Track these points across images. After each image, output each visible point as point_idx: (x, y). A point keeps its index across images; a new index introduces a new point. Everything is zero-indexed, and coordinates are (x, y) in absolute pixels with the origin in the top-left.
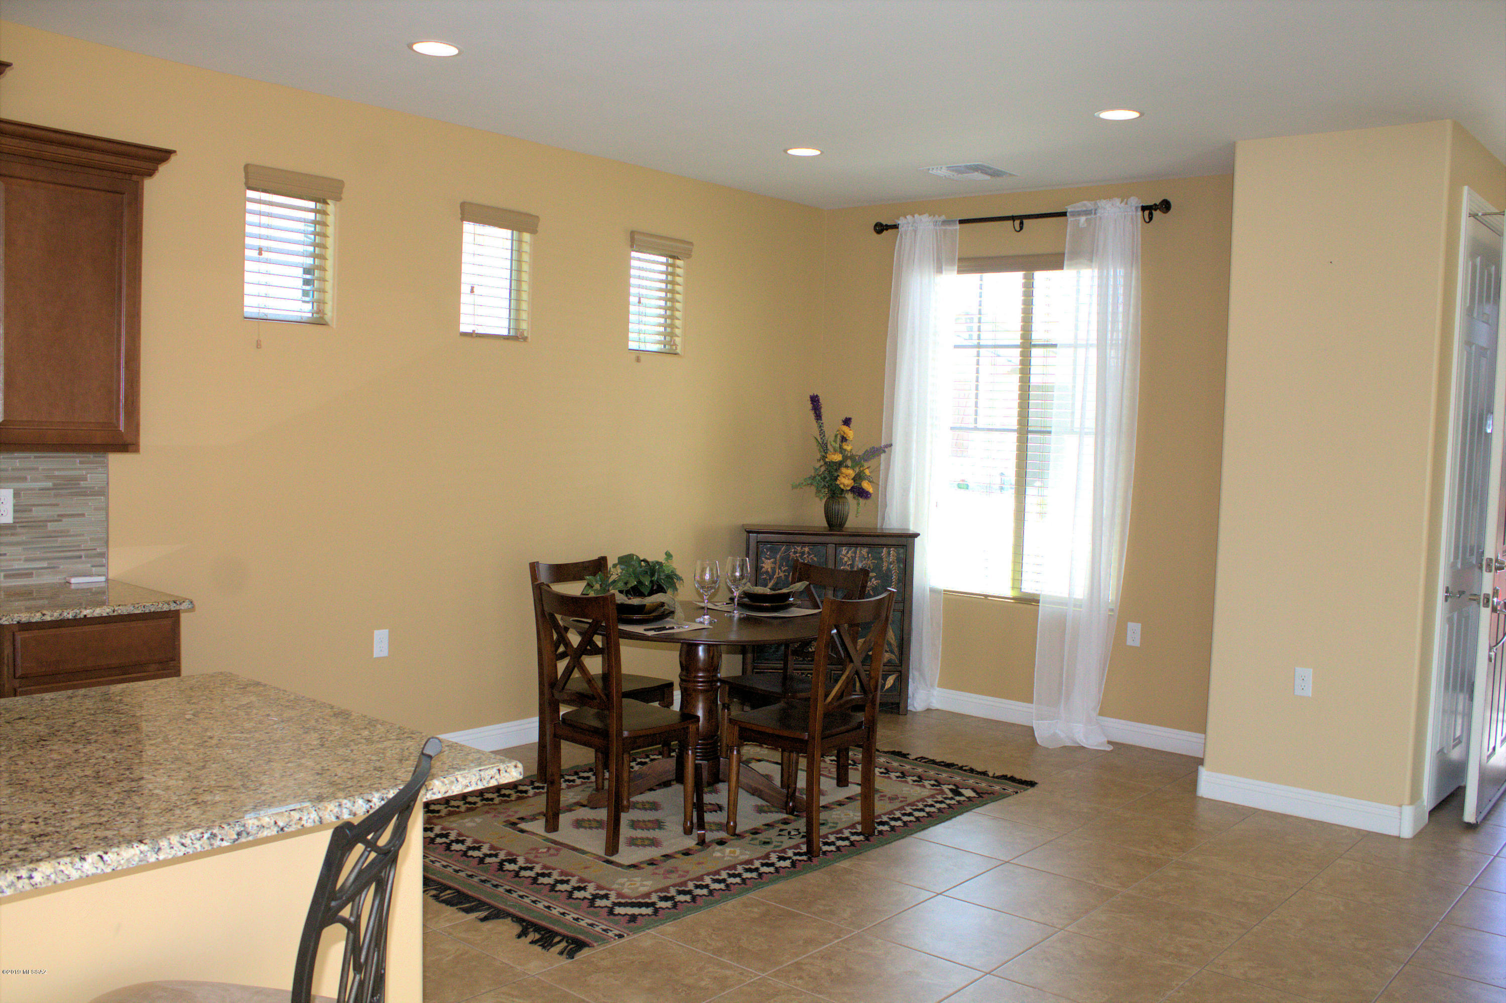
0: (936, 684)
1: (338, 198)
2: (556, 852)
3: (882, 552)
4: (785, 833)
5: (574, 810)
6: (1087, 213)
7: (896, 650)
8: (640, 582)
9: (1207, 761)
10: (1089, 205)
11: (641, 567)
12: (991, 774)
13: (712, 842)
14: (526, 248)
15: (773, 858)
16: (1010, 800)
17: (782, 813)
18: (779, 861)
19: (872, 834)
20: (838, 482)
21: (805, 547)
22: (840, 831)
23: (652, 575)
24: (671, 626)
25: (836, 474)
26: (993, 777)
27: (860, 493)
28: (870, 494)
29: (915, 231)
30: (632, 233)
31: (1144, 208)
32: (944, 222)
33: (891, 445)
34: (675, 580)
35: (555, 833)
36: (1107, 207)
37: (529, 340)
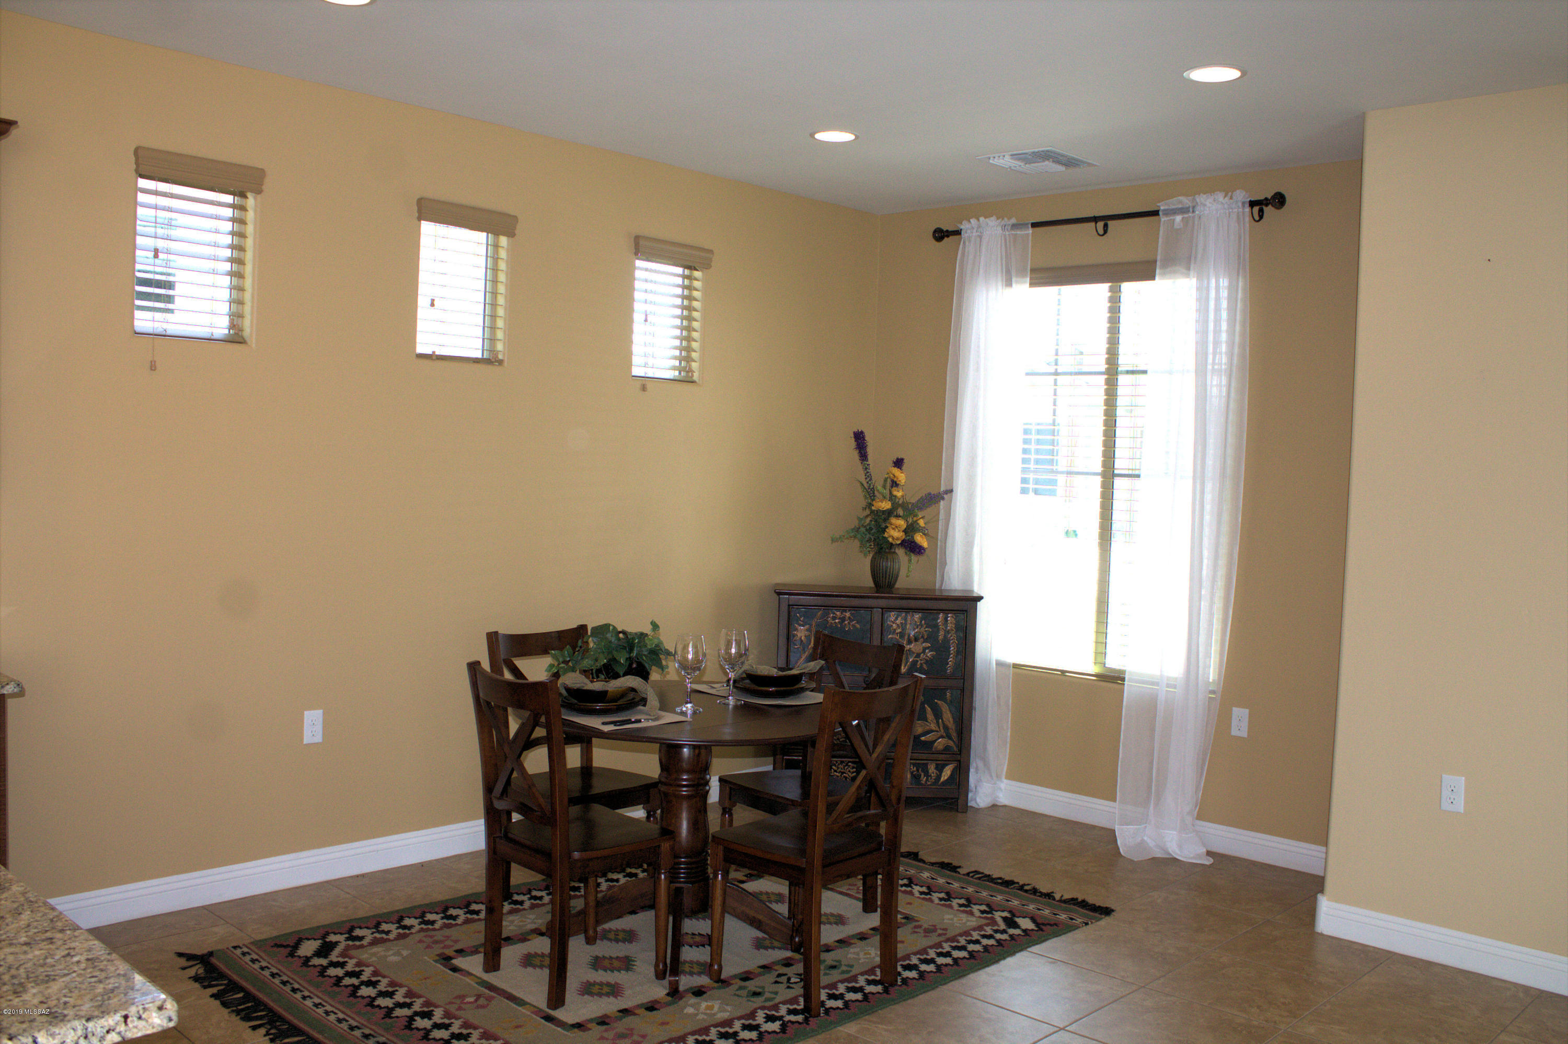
0: (1004, 776)
1: (258, 191)
2: (485, 1003)
3: (938, 618)
4: (784, 979)
5: (529, 940)
6: (1183, 211)
7: (954, 735)
8: (614, 660)
9: (1329, 884)
10: (1186, 201)
11: (619, 639)
12: (1057, 897)
13: (687, 991)
14: (503, 254)
15: (760, 1017)
16: (1077, 934)
17: (787, 949)
18: (766, 1022)
19: (893, 984)
20: (886, 535)
21: (845, 611)
22: (854, 979)
23: (631, 650)
24: (638, 717)
25: (883, 526)
26: (1060, 901)
27: (913, 548)
28: (924, 549)
29: (980, 237)
30: (637, 239)
31: (1252, 204)
32: (1014, 226)
33: (951, 491)
34: (662, 656)
35: (495, 973)
36: (1207, 203)
37: (506, 364)
